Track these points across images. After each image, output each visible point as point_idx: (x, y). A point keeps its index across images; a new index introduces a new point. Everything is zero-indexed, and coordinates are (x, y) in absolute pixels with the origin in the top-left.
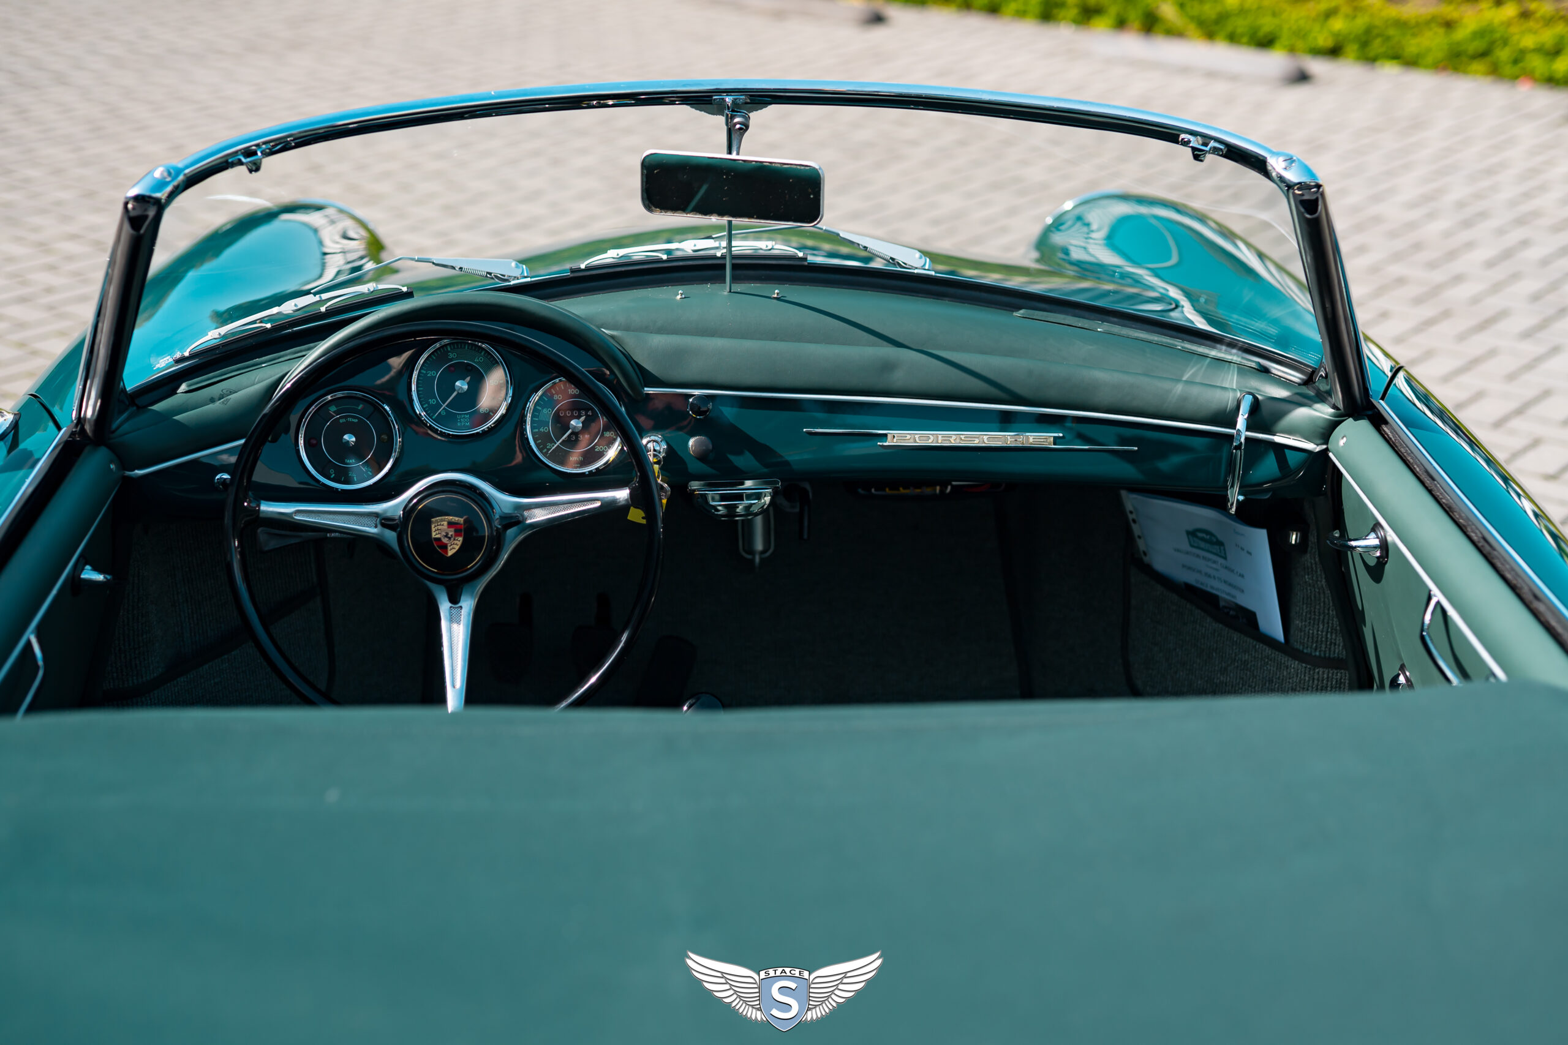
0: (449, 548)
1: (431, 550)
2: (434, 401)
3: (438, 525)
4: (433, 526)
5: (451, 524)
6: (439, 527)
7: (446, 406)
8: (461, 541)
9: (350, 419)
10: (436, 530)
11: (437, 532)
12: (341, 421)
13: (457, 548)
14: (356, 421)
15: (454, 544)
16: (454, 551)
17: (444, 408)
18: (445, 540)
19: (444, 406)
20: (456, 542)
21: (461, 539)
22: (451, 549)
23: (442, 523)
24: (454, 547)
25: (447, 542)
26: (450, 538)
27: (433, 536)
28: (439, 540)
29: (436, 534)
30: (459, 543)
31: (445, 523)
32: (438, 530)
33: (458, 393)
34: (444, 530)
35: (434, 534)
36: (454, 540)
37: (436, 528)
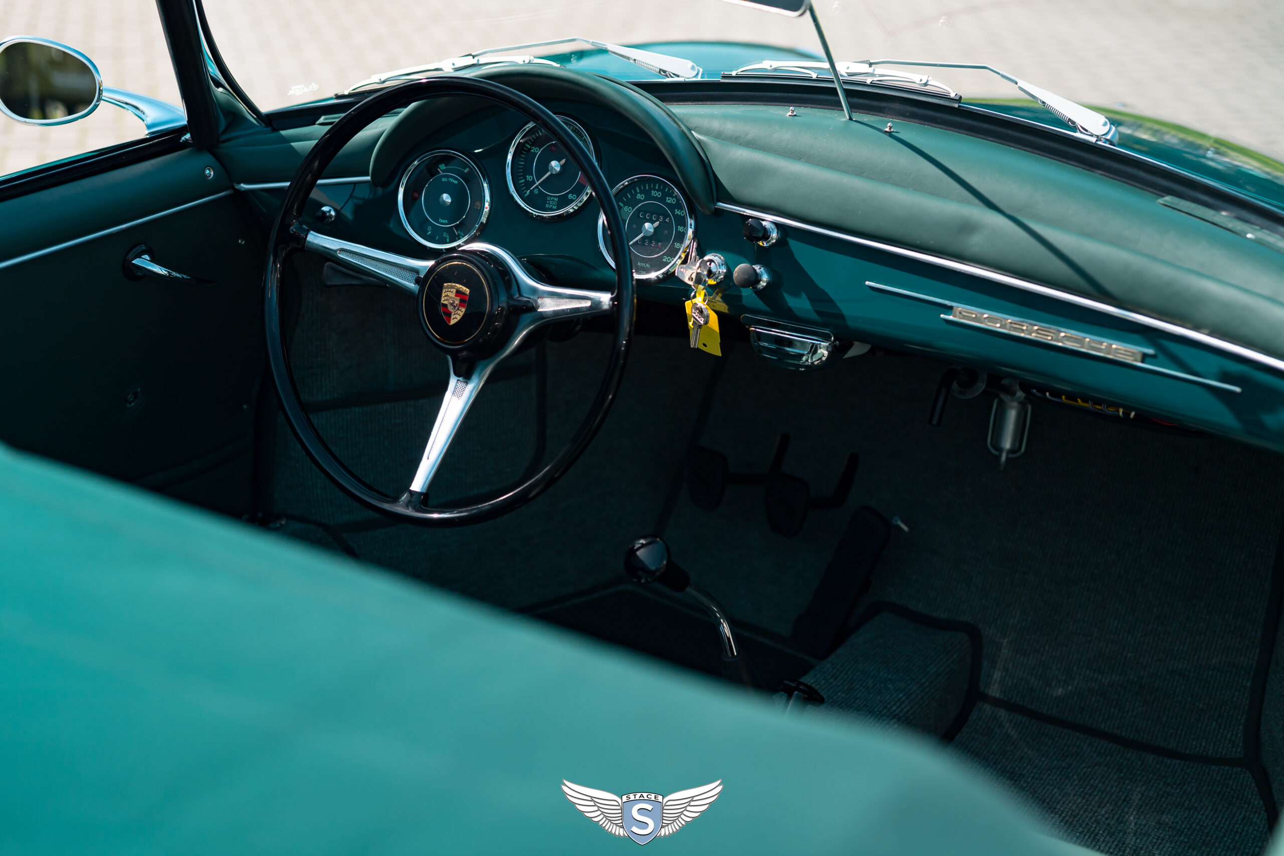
0: (452, 317)
1: (438, 314)
2: (531, 178)
3: (448, 291)
4: (444, 291)
5: (459, 293)
6: (449, 294)
7: (539, 184)
8: (463, 312)
9: (451, 180)
10: (445, 296)
11: (446, 298)
12: (444, 180)
13: (459, 318)
14: (456, 182)
15: (457, 314)
16: (456, 321)
17: (537, 187)
18: (450, 308)
19: (537, 183)
20: (459, 312)
21: (463, 310)
22: (454, 319)
23: (452, 290)
24: (456, 317)
25: (452, 311)
26: (455, 307)
27: (442, 302)
28: (445, 306)
29: (445, 300)
30: (462, 314)
31: (455, 290)
32: (447, 296)
33: (551, 175)
34: (451, 298)
35: (443, 299)
36: (458, 309)
37: (446, 293)
